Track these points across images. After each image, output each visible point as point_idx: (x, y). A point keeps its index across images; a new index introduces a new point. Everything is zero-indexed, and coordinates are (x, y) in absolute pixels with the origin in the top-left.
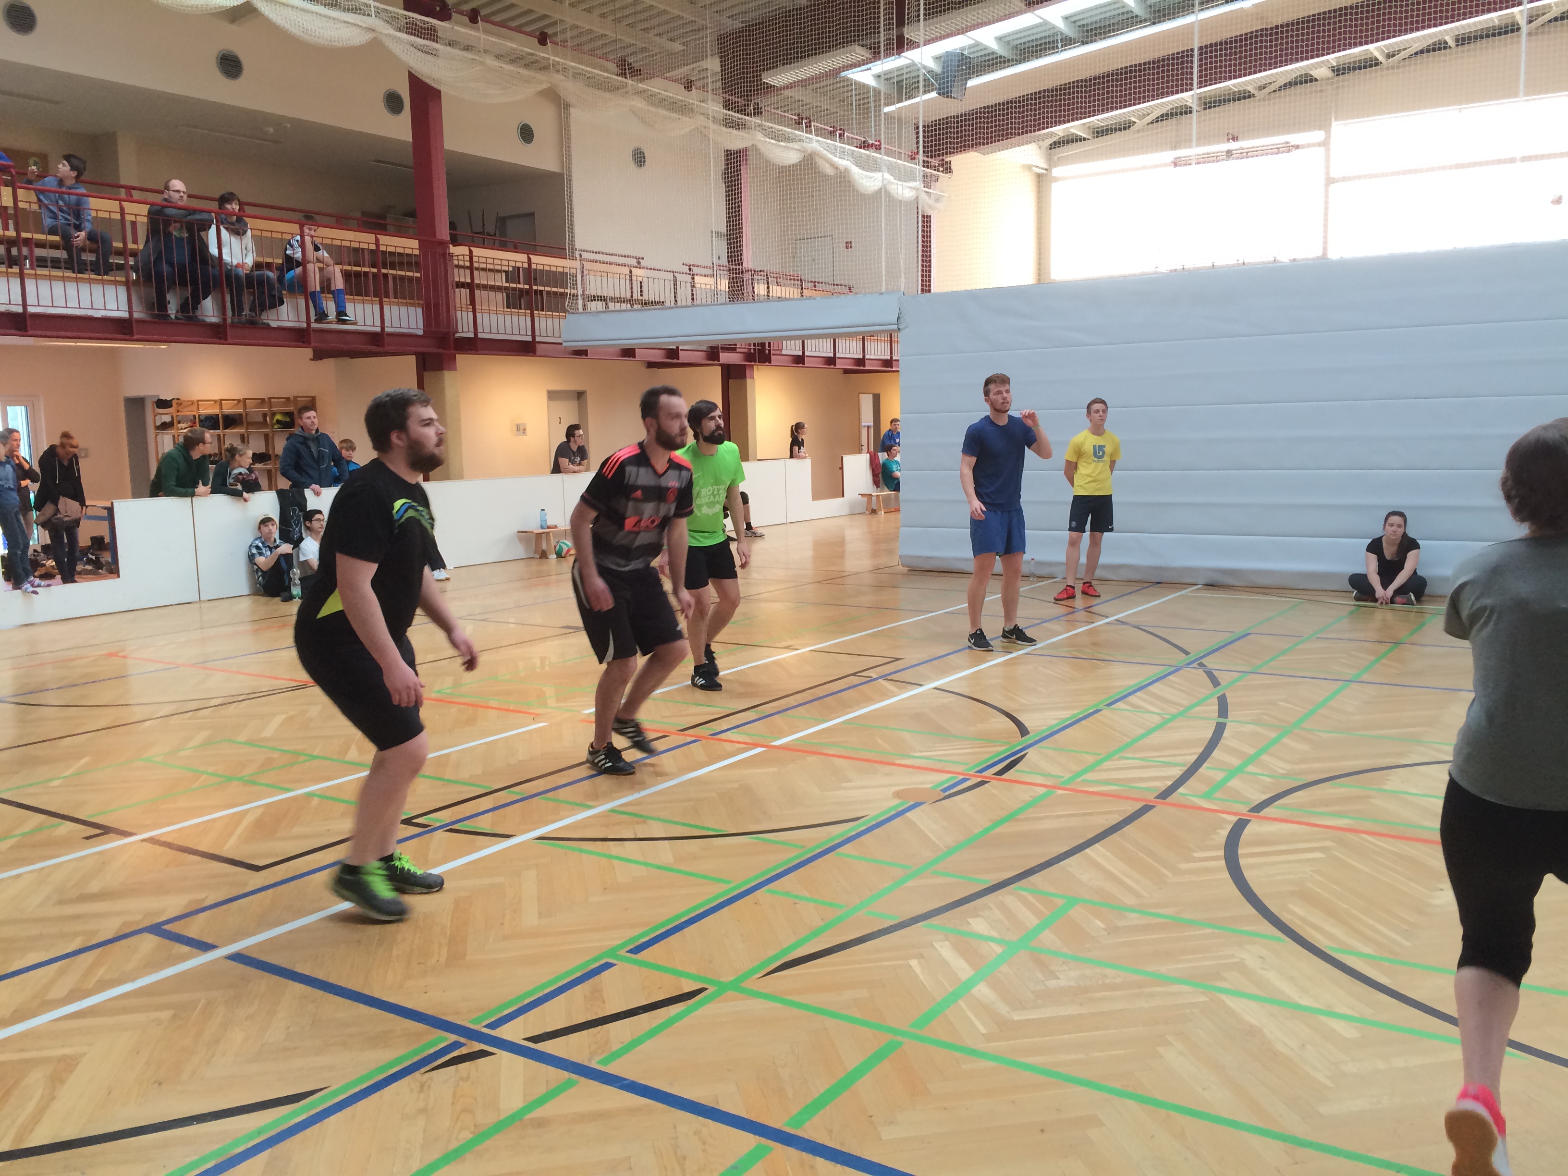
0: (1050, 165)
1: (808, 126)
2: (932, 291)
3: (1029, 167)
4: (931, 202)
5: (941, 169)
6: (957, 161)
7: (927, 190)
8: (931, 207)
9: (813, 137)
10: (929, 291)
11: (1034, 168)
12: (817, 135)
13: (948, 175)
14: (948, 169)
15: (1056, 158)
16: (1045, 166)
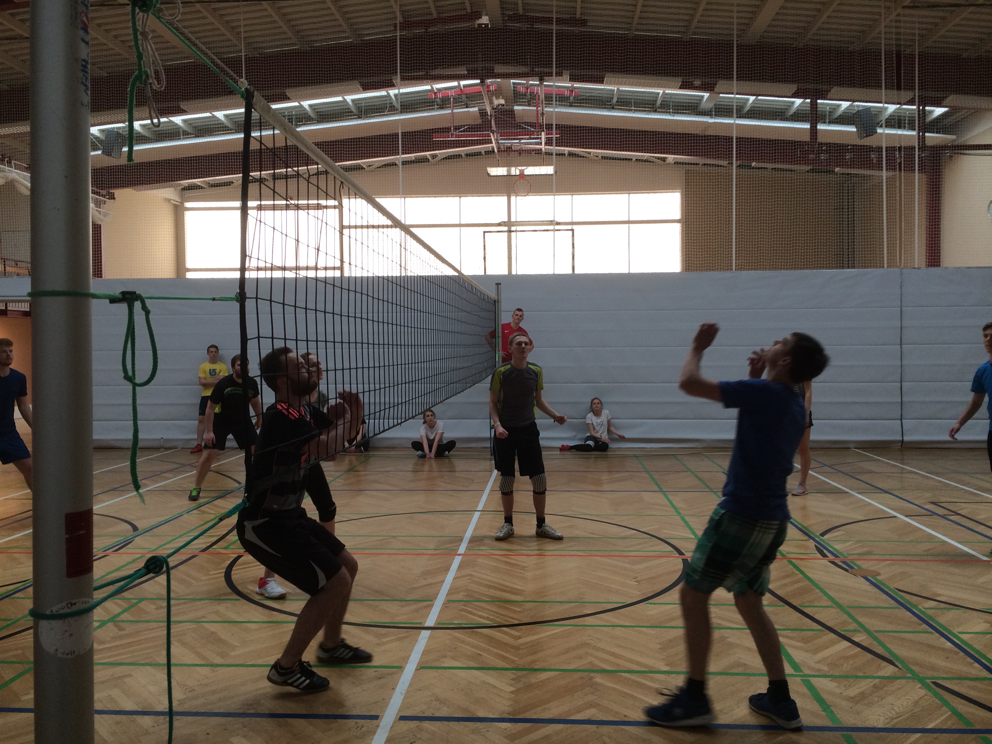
0: (182, 200)
1: (9, 163)
2: (103, 277)
3: (169, 200)
4: (102, 217)
5: (108, 197)
6: (118, 193)
7: (97, 209)
8: (101, 220)
9: (13, 169)
10: (101, 277)
11: (172, 201)
12: (15, 169)
13: (112, 201)
14: (112, 197)
15: (186, 196)
16: (179, 201)
